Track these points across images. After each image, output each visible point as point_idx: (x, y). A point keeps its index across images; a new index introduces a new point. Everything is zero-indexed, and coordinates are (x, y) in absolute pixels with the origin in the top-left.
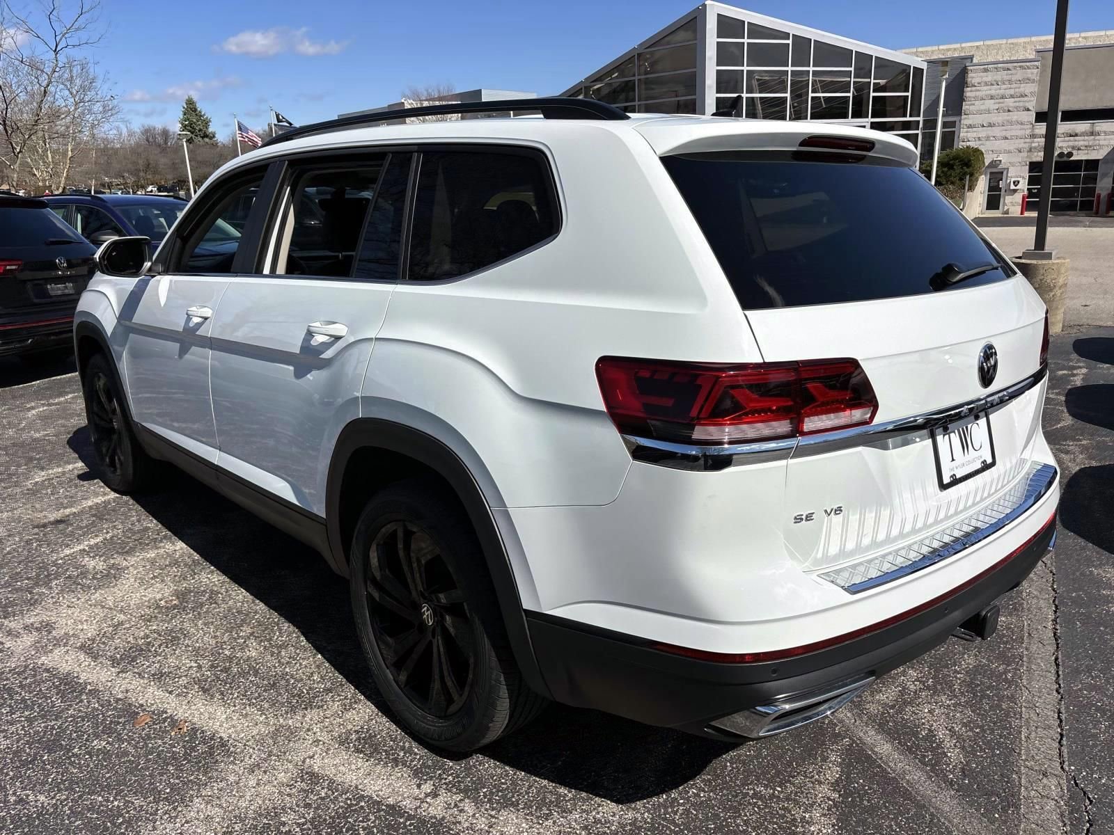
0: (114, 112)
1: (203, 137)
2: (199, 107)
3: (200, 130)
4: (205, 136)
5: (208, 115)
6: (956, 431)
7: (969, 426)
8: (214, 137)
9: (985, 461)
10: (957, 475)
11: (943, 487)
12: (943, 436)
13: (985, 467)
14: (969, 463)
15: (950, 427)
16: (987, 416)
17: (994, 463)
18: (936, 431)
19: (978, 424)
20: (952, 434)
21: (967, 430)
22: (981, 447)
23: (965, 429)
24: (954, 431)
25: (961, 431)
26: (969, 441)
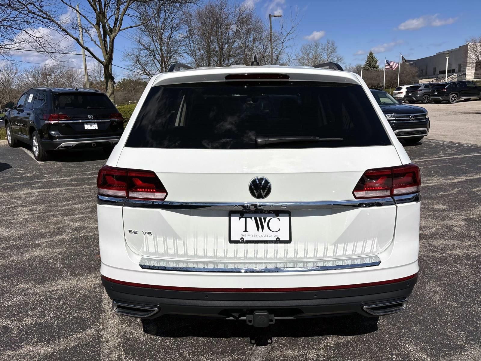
0: (341, 60)
1: (373, 68)
2: (374, 55)
3: (373, 65)
4: (375, 67)
5: (377, 59)
6: (253, 218)
7: (268, 219)
8: (378, 67)
9: (279, 238)
10: (246, 239)
11: (231, 242)
12: (239, 218)
13: (278, 241)
14: (262, 236)
15: (245, 215)
16: (290, 216)
17: (289, 242)
18: (232, 214)
19: (279, 219)
20: (248, 219)
21: (265, 219)
22: (279, 230)
23: (262, 218)
24: (251, 218)
25: (258, 218)
26: (265, 225)
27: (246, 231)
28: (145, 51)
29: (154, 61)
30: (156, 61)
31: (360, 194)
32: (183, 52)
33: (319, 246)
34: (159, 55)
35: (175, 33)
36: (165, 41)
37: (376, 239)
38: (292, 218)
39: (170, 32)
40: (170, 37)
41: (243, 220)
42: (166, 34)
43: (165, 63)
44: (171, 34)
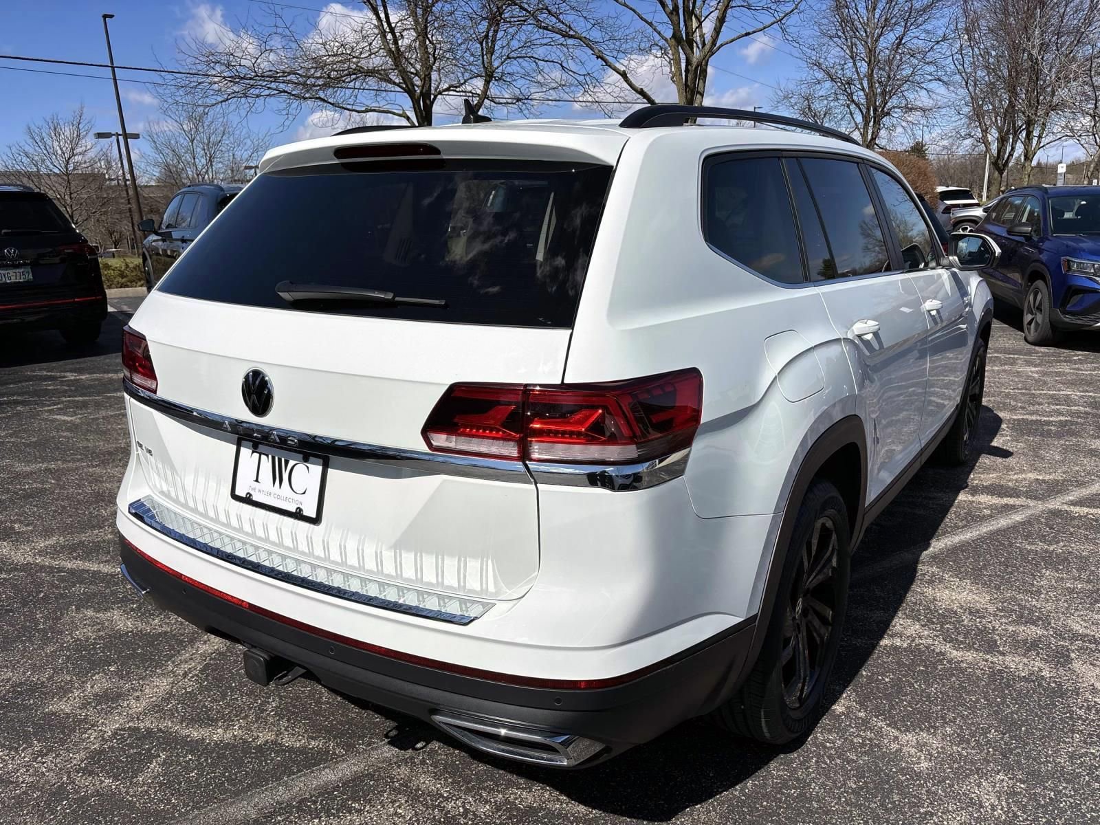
6: (270, 457)
7: (292, 463)
9: (301, 510)
10: (255, 498)
11: (235, 496)
12: (251, 451)
13: (298, 515)
14: (279, 497)
15: (261, 448)
16: (326, 466)
17: (316, 521)
18: (244, 442)
19: (308, 468)
20: (263, 456)
21: (287, 462)
22: (304, 493)
23: (283, 460)
24: (267, 456)
25: (276, 458)
26: (285, 476)
27: (257, 480)
28: (828, 84)
29: (848, 106)
30: (853, 107)
31: (440, 440)
32: (930, 78)
33: (366, 545)
34: (863, 89)
35: (913, 32)
36: (883, 56)
37: (490, 562)
38: (330, 470)
39: (899, 30)
40: (900, 43)
41: (256, 455)
42: (890, 38)
43: (875, 110)
44: (904, 35)
